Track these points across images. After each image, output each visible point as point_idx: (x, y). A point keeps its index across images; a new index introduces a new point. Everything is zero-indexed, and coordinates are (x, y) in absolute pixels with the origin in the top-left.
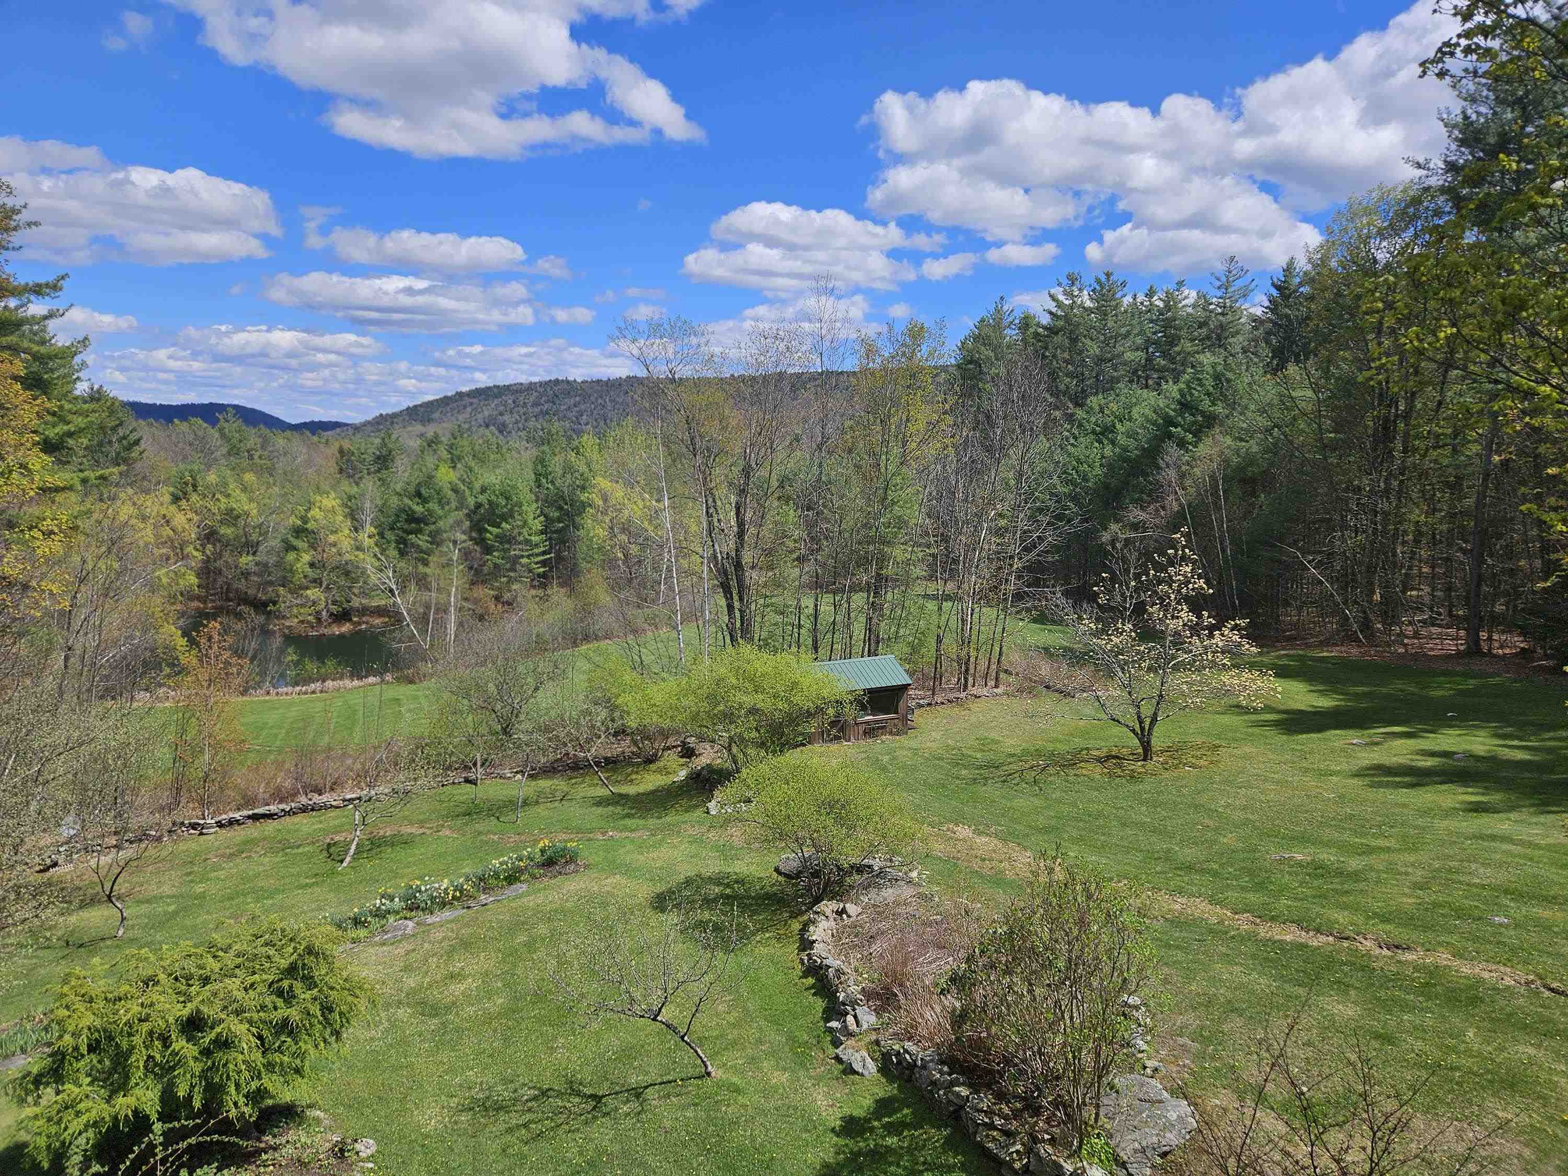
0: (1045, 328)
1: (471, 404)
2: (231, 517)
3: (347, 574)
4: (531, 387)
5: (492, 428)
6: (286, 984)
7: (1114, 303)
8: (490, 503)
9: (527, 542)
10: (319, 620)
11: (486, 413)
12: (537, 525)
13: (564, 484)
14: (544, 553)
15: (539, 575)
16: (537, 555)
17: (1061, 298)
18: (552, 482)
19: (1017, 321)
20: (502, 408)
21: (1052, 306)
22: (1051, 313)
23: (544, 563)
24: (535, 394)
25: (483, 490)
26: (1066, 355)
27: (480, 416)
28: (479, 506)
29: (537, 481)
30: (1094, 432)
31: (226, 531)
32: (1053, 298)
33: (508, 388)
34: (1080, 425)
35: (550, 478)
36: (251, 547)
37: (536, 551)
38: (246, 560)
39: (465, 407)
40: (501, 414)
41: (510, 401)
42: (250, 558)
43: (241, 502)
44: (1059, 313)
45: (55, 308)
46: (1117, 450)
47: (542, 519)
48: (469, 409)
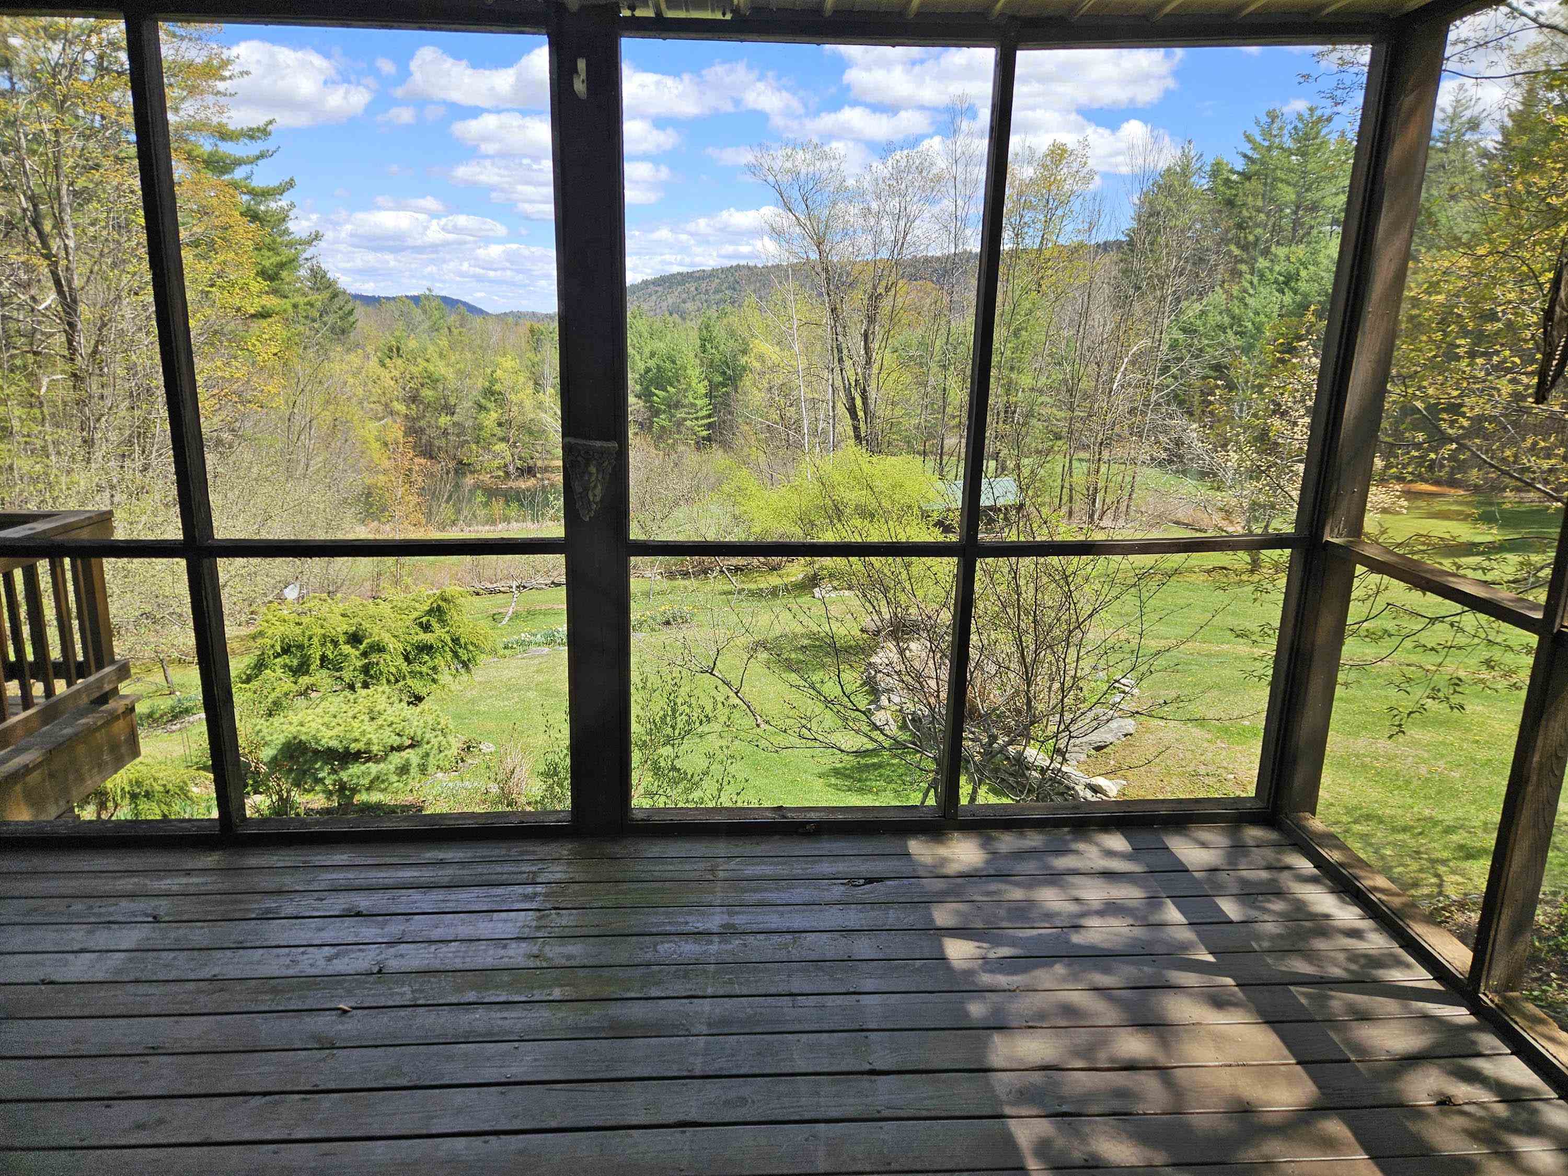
0: (1239, 173)
1: (657, 292)
2: (432, 380)
3: (531, 433)
4: (712, 274)
5: (675, 315)
6: (424, 620)
7: (1318, 141)
8: (659, 367)
9: (693, 405)
10: (507, 474)
11: (670, 301)
12: (702, 389)
13: (728, 346)
14: (709, 416)
15: (704, 438)
16: (703, 418)
17: (1259, 138)
18: (717, 348)
19: (1208, 168)
20: (684, 296)
21: (1247, 149)
22: (1245, 156)
23: (709, 426)
24: (717, 281)
25: (652, 355)
26: (1260, 203)
27: (664, 304)
28: (648, 370)
29: (703, 346)
30: (1276, 282)
31: (427, 393)
32: (1249, 139)
33: (690, 275)
34: (1262, 276)
35: (715, 343)
36: (450, 410)
37: (700, 414)
38: (444, 420)
39: (650, 295)
40: (684, 302)
41: (693, 289)
42: (449, 418)
43: (440, 368)
44: (1256, 156)
45: (265, 148)
46: (1298, 298)
47: (706, 383)
48: (654, 298)
